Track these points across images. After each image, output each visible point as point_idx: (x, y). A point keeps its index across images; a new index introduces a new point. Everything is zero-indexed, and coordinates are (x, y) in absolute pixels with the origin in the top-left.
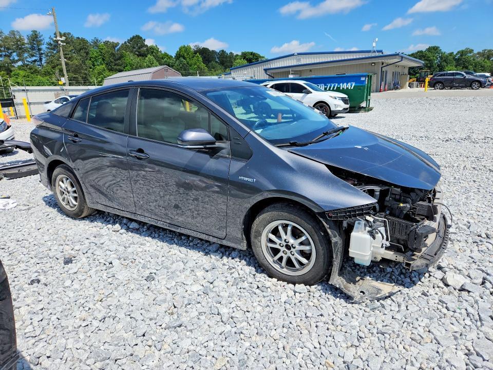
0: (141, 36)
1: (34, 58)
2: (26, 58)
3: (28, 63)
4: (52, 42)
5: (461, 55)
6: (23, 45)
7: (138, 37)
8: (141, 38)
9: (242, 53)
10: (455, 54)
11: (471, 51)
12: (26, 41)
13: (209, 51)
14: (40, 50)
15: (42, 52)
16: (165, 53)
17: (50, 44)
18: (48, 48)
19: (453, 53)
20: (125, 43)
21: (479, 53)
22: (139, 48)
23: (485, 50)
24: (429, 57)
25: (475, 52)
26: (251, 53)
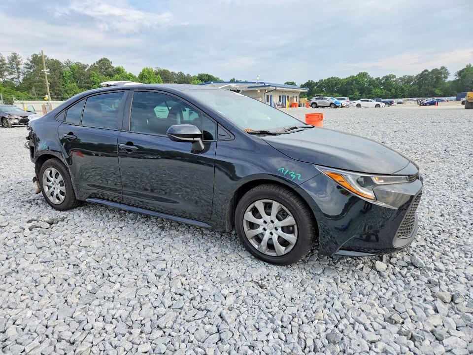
0: (108, 59)
1: (12, 76)
2: (7, 75)
3: (7, 80)
4: (29, 63)
5: (386, 80)
6: (4, 65)
7: (106, 60)
8: (108, 60)
9: (199, 75)
10: (381, 79)
11: (394, 76)
12: (7, 62)
13: (169, 72)
14: (18, 69)
15: (20, 71)
16: (130, 74)
17: (27, 64)
18: (26, 68)
19: (379, 78)
20: (94, 64)
21: (400, 78)
22: (107, 69)
23: (406, 76)
24: (359, 82)
25: (398, 77)
26: (207, 75)
